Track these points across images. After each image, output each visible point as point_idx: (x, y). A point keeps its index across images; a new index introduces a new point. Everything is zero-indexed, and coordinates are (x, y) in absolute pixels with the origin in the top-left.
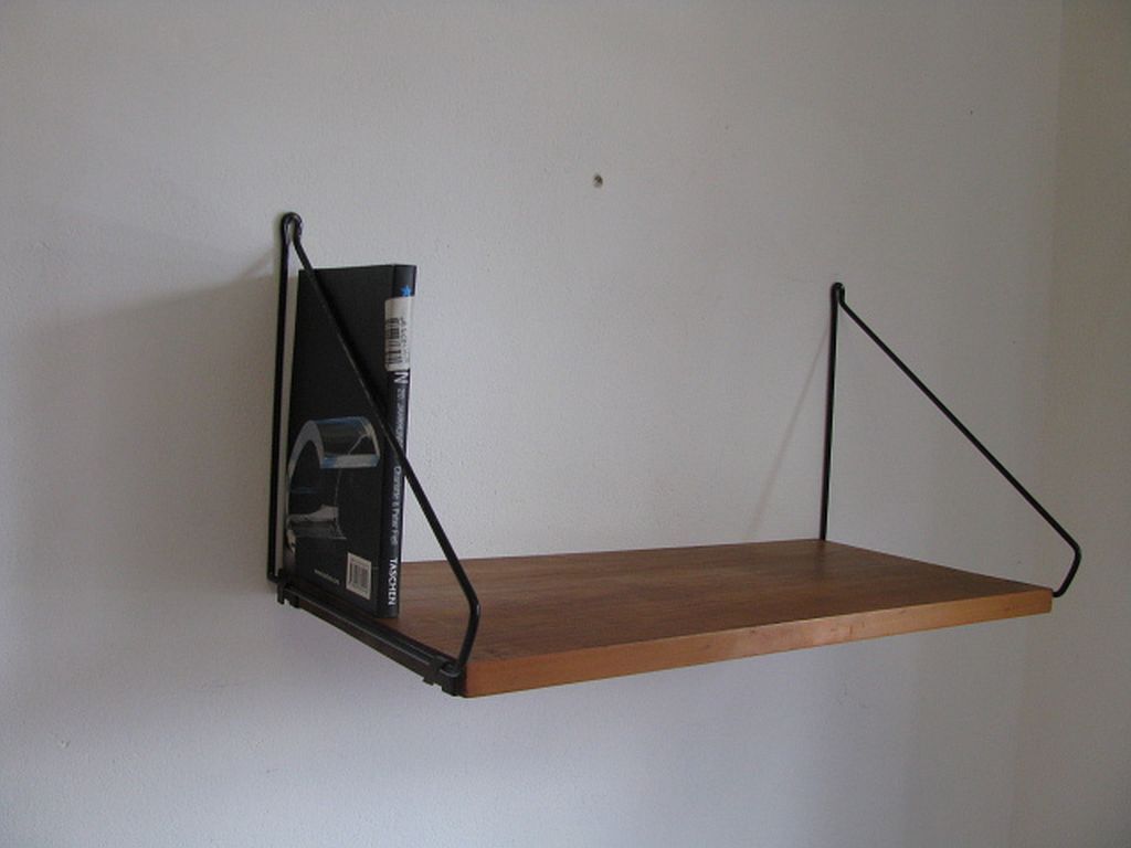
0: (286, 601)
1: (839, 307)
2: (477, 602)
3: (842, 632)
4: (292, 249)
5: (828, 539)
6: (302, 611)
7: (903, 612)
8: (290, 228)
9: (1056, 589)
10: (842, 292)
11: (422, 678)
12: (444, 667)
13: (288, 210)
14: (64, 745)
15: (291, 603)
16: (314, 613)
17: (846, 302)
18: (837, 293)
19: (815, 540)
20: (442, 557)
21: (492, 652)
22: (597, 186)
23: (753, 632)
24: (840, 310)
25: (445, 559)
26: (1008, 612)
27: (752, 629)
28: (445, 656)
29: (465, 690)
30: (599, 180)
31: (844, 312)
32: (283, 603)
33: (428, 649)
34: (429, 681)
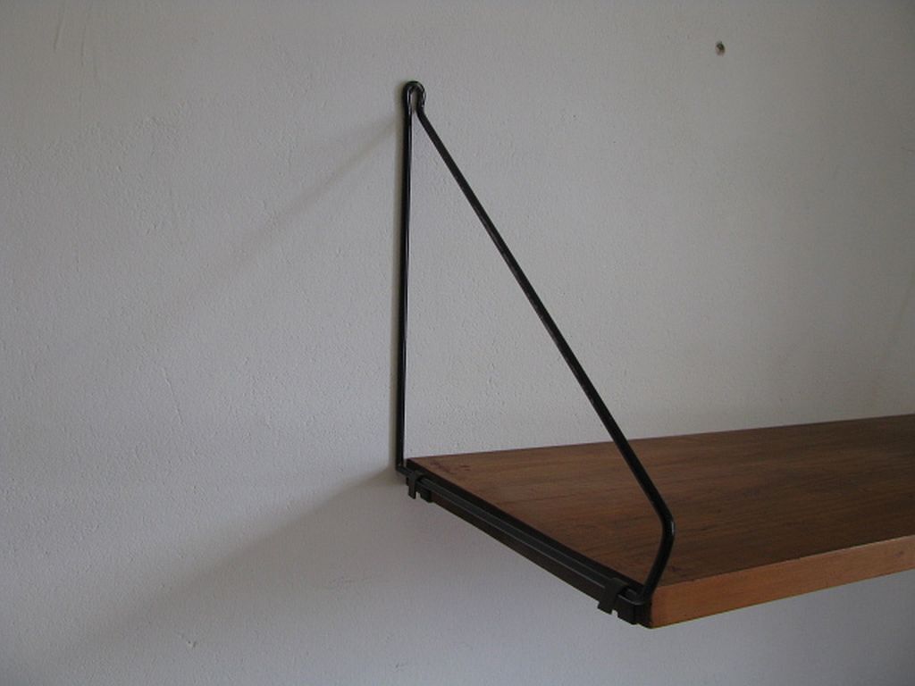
0: (418, 494)
2: (670, 518)
4: (415, 118)
6: (433, 504)
8: (412, 97)
11: (597, 603)
12: (623, 591)
13: (410, 79)
14: (191, 645)
15: (423, 497)
16: (447, 509)
22: (719, 54)
28: (623, 577)
29: (650, 620)
30: (721, 47)
32: (414, 497)
33: (597, 566)
34: (606, 607)
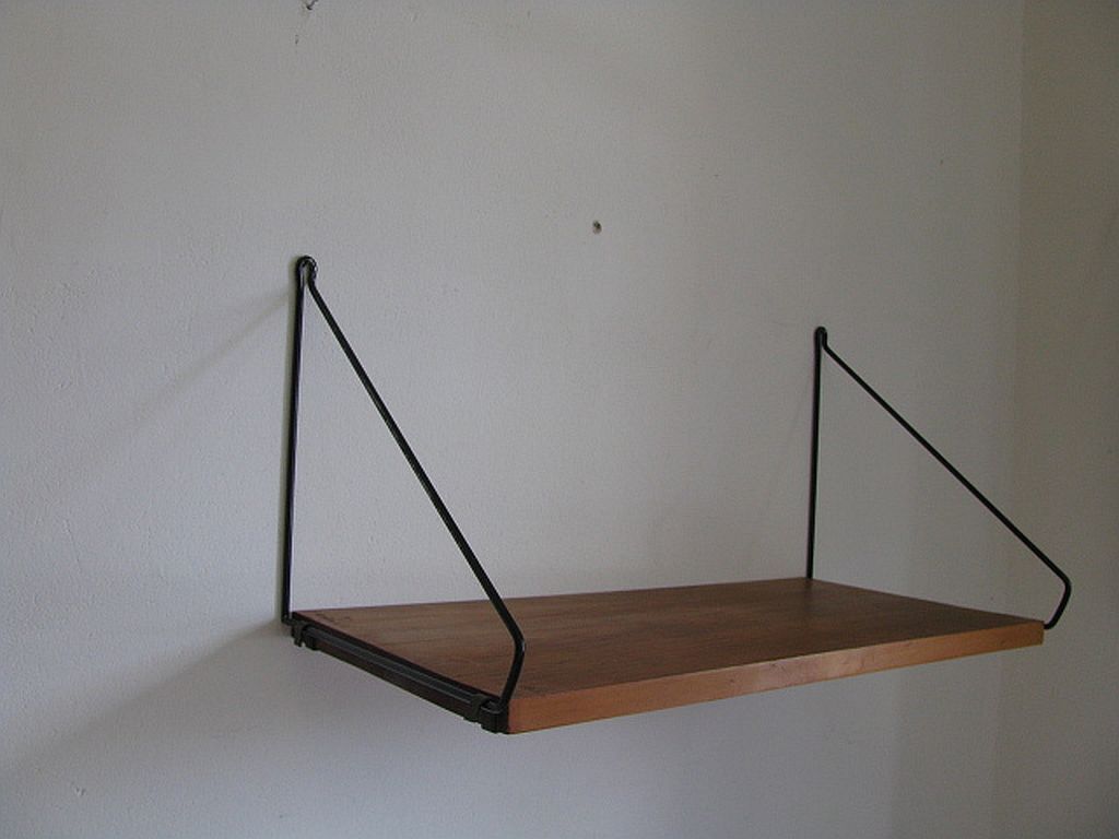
0: (303, 644)
1: (823, 352)
2: (522, 638)
3: (855, 665)
4: (307, 290)
5: (814, 577)
6: (319, 652)
7: (908, 645)
8: (304, 271)
9: (1047, 622)
10: (825, 336)
12: (485, 704)
13: (303, 254)
14: (80, 793)
15: (307, 646)
17: (828, 344)
18: (821, 336)
19: (802, 579)
20: (486, 597)
21: (530, 688)
22: (596, 232)
23: (774, 665)
24: (824, 354)
25: (488, 598)
26: (1003, 645)
27: (773, 662)
28: (485, 694)
29: (507, 727)
30: (598, 226)
31: (828, 355)
32: (300, 646)
34: (470, 719)
